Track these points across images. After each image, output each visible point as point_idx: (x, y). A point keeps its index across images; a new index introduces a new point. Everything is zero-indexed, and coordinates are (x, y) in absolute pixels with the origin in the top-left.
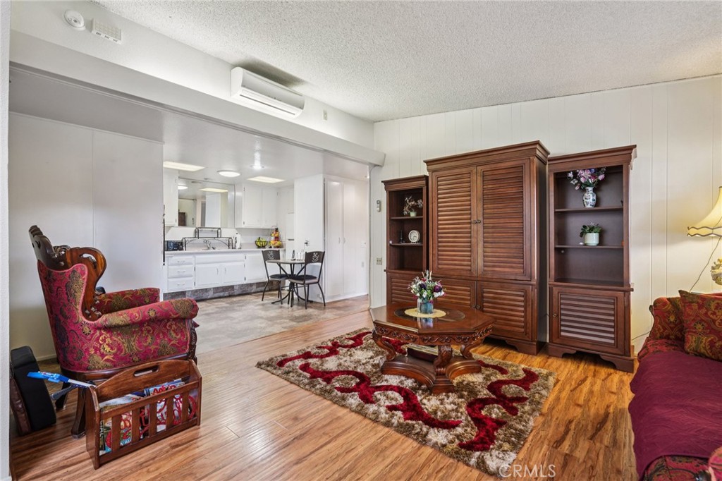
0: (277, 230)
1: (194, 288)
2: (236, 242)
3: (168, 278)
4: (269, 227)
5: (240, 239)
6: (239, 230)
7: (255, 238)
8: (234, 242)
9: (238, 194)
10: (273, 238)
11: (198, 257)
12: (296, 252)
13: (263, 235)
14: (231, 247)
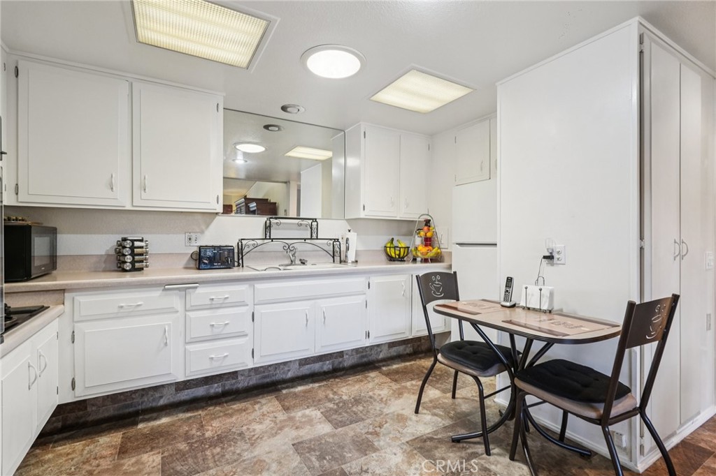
0: (427, 223)
1: (251, 365)
2: (348, 249)
3: (187, 343)
4: (414, 217)
5: (356, 243)
6: (354, 223)
7: (383, 240)
8: (343, 248)
9: (352, 162)
10: (418, 241)
11: (259, 286)
12: (515, 283)
13: (399, 235)
14: (337, 259)
